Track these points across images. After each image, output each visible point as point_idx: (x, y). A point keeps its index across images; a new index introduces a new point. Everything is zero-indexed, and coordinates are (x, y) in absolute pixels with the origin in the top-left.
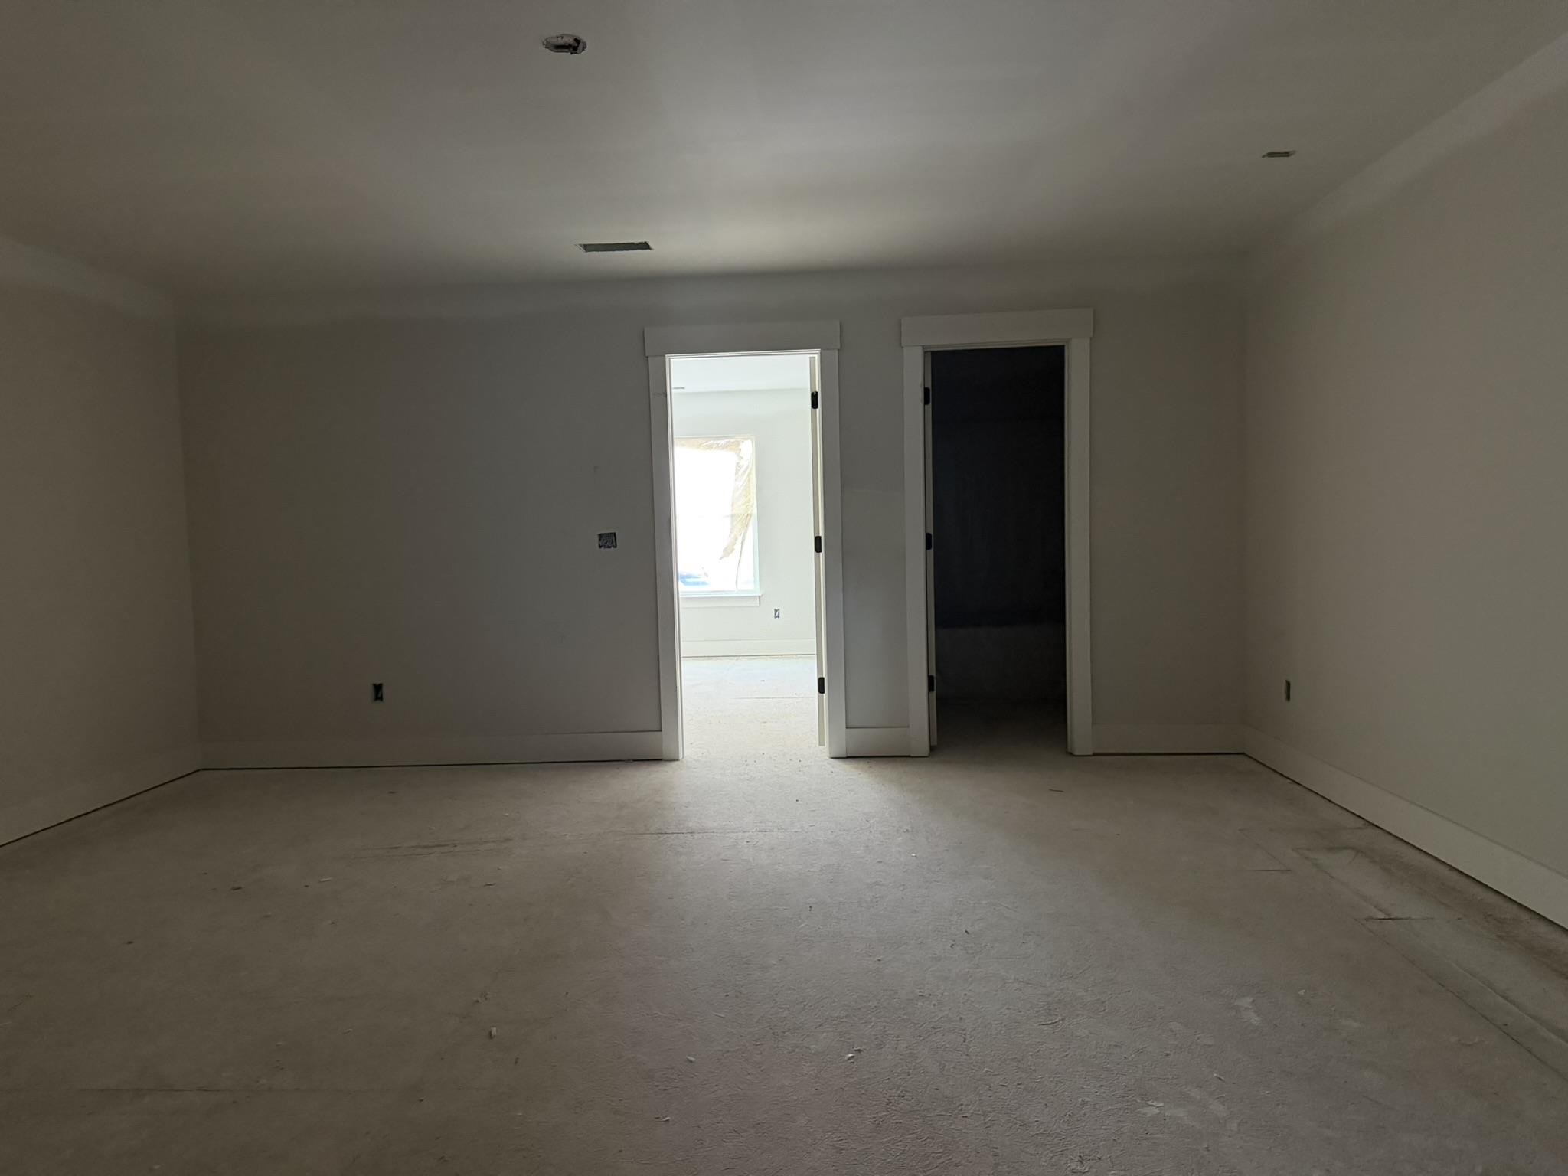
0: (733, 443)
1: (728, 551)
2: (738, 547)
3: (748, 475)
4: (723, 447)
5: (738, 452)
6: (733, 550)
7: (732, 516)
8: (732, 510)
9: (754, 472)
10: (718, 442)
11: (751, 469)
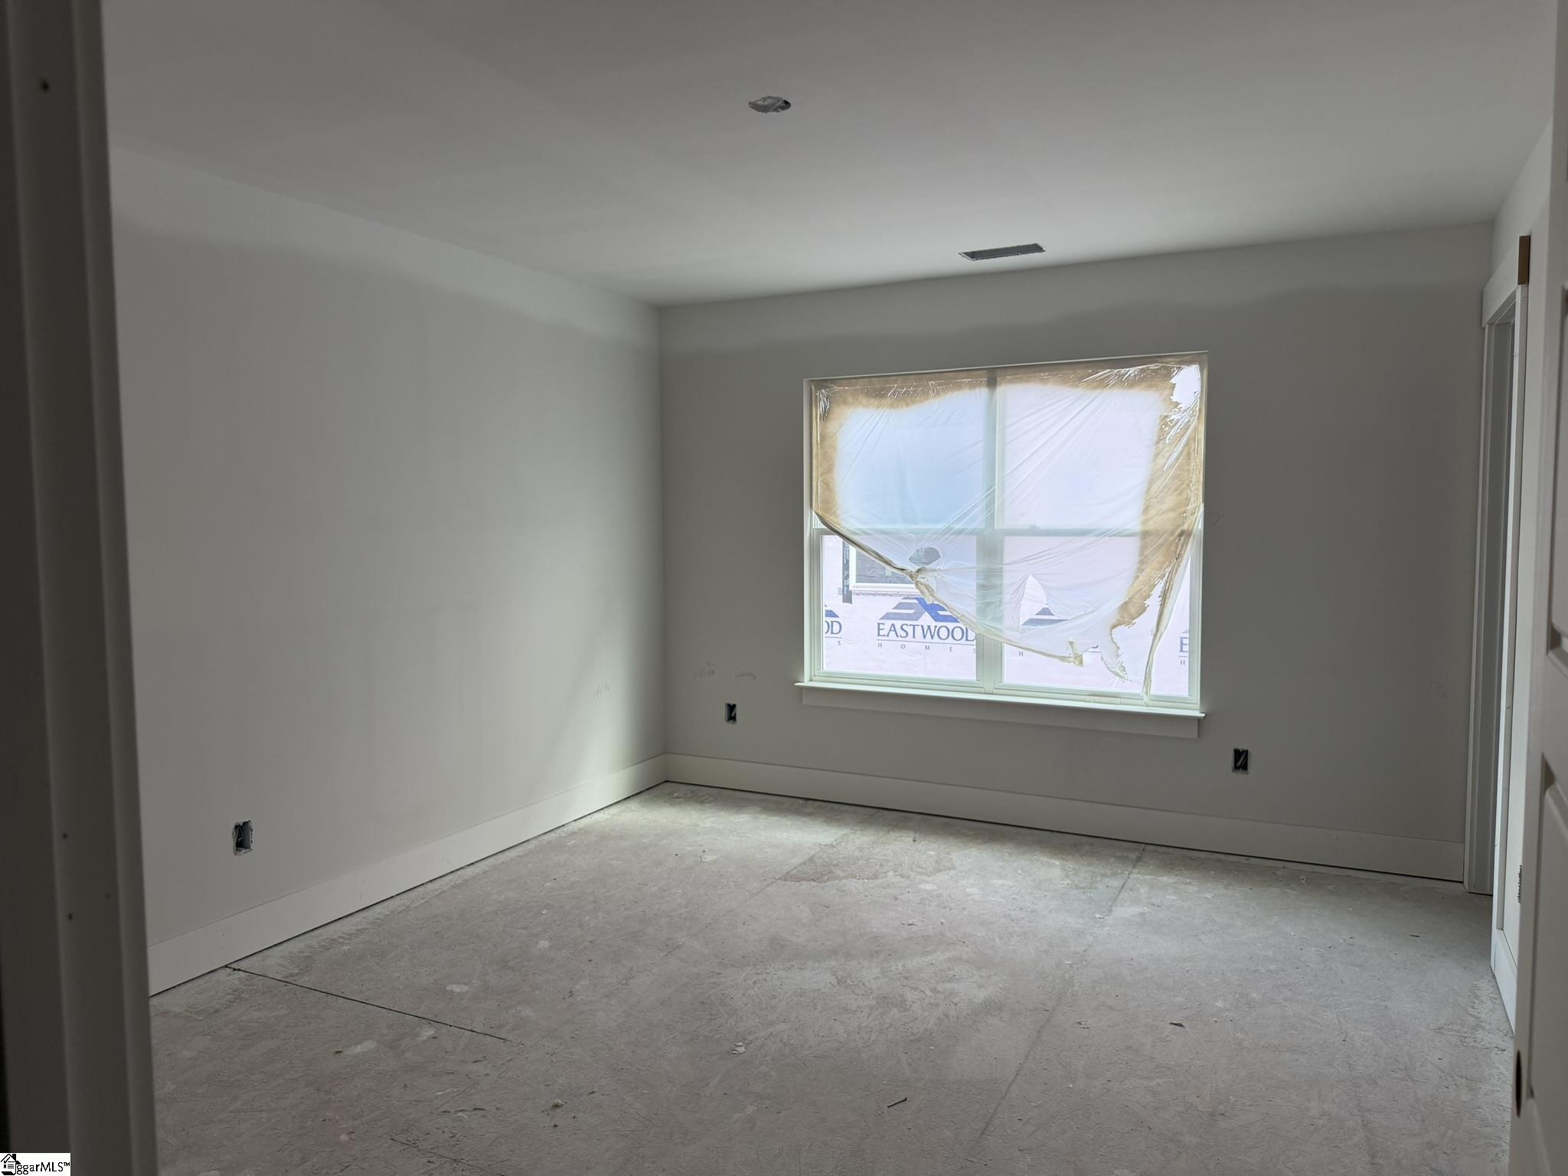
0: (1155, 371)
1: (1129, 612)
2: (1153, 602)
3: (1187, 444)
4: (1132, 383)
5: (1167, 392)
6: (1143, 609)
7: (1145, 534)
8: (1145, 522)
9: (1202, 435)
10: (1123, 371)
11: (1196, 429)
